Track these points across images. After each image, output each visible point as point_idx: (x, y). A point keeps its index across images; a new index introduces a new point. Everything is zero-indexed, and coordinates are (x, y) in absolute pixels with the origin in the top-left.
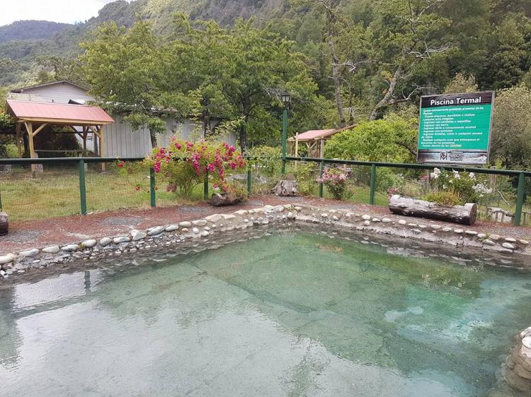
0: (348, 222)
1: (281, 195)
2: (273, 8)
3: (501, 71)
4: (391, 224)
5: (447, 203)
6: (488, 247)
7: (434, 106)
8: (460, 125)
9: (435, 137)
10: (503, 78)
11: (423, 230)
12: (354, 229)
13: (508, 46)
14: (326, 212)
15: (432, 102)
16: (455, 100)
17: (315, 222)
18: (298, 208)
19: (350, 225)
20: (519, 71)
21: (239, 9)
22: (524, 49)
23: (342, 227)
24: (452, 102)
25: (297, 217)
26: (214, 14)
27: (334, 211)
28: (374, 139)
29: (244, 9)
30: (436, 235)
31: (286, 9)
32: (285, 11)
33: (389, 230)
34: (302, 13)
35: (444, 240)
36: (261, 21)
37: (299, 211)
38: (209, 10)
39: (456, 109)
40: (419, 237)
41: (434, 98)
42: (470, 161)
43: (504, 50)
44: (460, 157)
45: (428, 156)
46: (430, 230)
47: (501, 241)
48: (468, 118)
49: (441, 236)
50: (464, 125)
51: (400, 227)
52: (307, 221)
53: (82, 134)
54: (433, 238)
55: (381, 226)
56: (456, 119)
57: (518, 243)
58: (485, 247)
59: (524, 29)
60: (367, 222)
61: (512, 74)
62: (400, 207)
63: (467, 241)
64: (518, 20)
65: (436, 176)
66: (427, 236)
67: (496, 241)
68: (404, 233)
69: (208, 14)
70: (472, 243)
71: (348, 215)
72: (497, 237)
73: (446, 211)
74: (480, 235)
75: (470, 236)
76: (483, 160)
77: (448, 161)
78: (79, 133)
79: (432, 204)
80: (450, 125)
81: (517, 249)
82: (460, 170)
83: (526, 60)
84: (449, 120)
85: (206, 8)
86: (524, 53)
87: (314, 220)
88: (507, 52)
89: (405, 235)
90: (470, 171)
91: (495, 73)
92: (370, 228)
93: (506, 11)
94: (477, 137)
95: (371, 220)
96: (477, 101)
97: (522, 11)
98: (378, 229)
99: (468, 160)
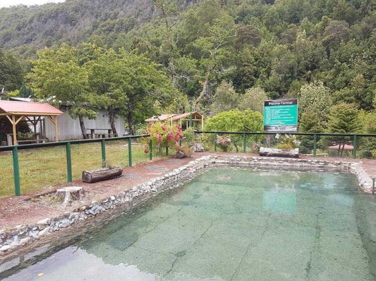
0: (246, 161)
1: (196, 151)
2: (84, 27)
3: (244, 78)
4: (268, 160)
5: (287, 149)
6: (314, 165)
7: (270, 105)
8: (284, 114)
9: (272, 120)
10: (245, 82)
11: (284, 161)
12: (249, 164)
13: (246, 63)
14: (233, 157)
15: (270, 104)
16: (280, 102)
17: (227, 163)
18: (216, 157)
19: (247, 162)
20: (254, 78)
21: (58, 26)
22: (255, 65)
23: (243, 164)
24: (279, 104)
25: (217, 161)
26: (37, 27)
27: (236, 156)
28: (233, 120)
29: (62, 26)
30: (290, 162)
31: (95, 28)
32: (94, 29)
33: (267, 163)
34: (107, 32)
35: (294, 164)
36: (76, 36)
37: (216, 158)
38: (33, 25)
39: (281, 107)
40: (282, 164)
41: (270, 102)
42: (289, 130)
43: (245, 66)
44: (284, 128)
45: (269, 129)
46: (287, 161)
47: (318, 162)
48: (287, 111)
49: (292, 163)
50: (285, 114)
51: (272, 161)
52: (222, 163)
53: (33, 122)
54: (289, 164)
55: (263, 161)
56: (281, 111)
57: (325, 162)
58: (312, 165)
59: (254, 53)
60: (256, 160)
61: (251, 80)
62: (265, 152)
63: (304, 164)
64: (251, 48)
65: (278, 138)
66: (286, 163)
67: (316, 162)
68: (275, 163)
69: (32, 27)
70: (306, 164)
71: (245, 157)
72: (316, 161)
73: (287, 153)
74: (309, 161)
75: (305, 161)
76: (295, 129)
77: (279, 130)
78: (31, 121)
79: (280, 150)
80: (279, 114)
81: (325, 164)
82: (288, 134)
83: (257, 72)
84: (278, 112)
85: (30, 22)
86: (255, 67)
87: (227, 162)
88: (246, 67)
89: (276, 164)
90: (292, 134)
91: (242, 79)
92: (258, 163)
93: (243, 42)
94: (292, 119)
95: (257, 159)
96: (290, 103)
97: (252, 43)
98: (262, 163)
99: (288, 129)
